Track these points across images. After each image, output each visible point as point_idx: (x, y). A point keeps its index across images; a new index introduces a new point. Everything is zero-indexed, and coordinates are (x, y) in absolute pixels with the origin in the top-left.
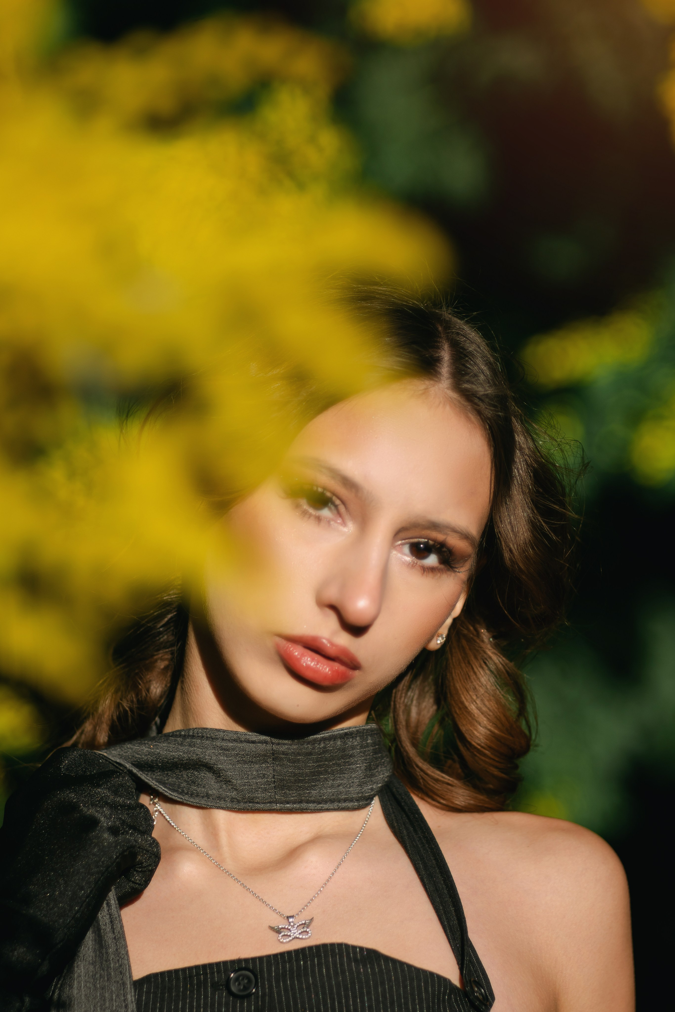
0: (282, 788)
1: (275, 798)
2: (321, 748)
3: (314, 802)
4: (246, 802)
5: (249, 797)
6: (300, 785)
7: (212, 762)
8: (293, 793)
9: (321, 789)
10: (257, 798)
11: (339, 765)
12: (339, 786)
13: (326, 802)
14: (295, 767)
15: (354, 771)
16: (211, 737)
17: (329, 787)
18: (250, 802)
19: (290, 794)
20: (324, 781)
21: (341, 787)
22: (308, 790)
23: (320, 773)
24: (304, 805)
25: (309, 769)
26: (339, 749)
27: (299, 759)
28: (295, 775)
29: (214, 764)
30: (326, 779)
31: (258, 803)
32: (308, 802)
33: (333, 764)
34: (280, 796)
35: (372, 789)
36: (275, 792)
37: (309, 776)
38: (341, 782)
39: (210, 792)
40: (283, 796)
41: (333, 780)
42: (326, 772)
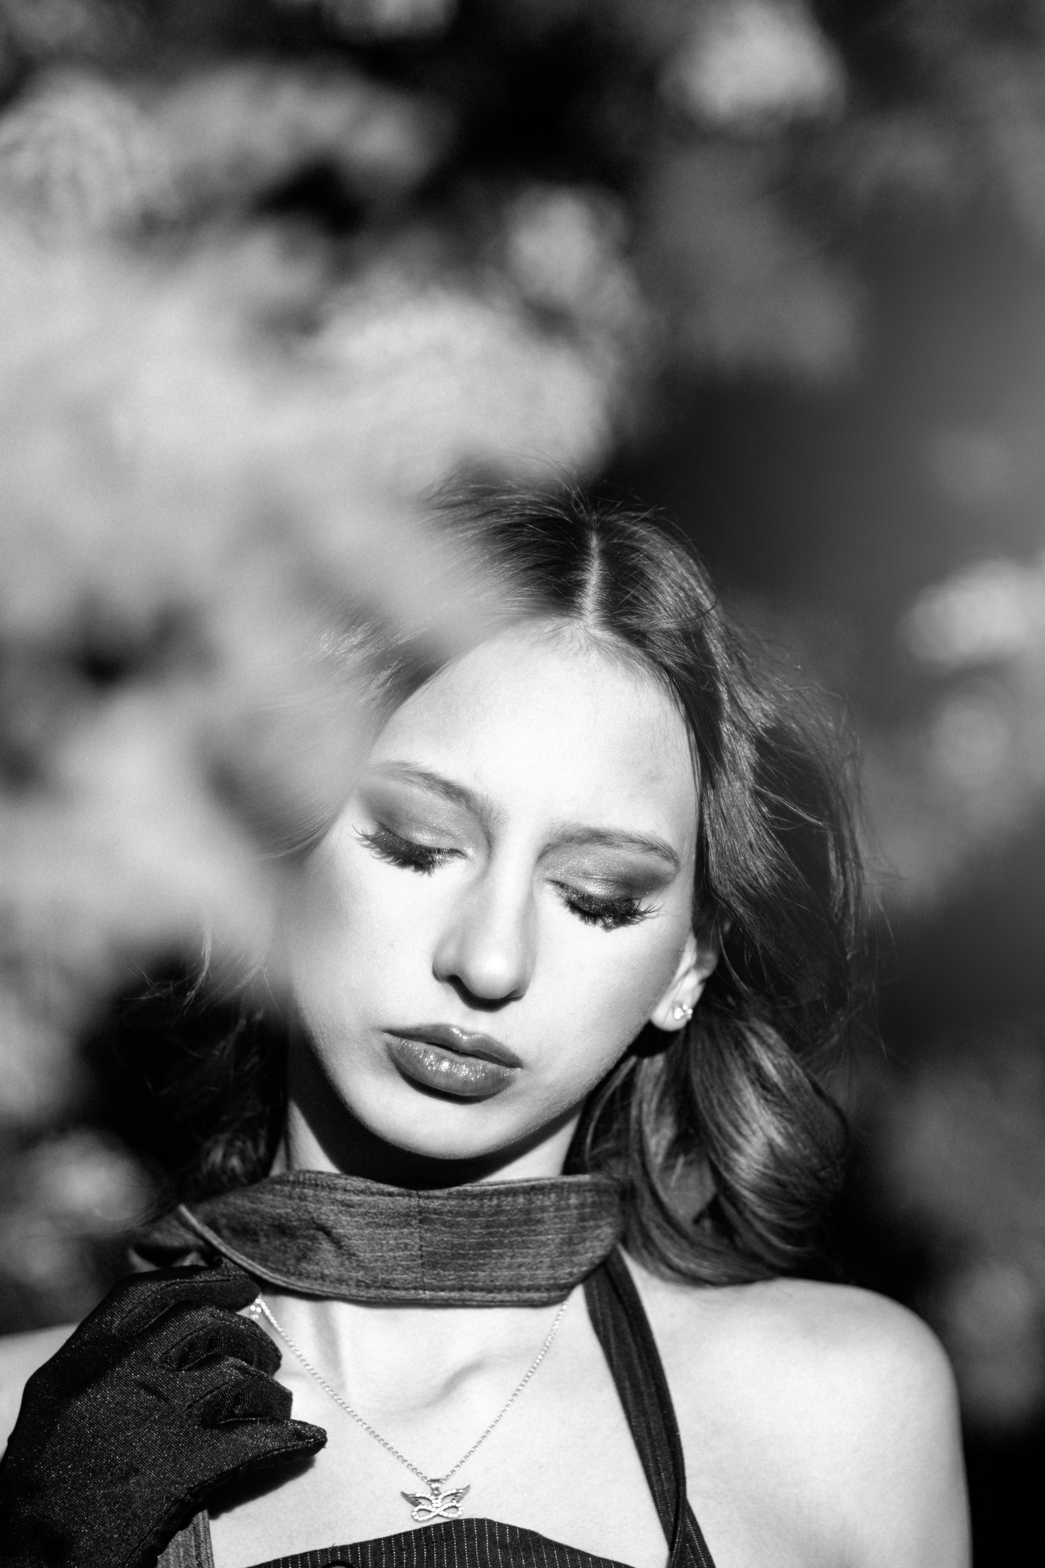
0: (434, 1266)
1: (423, 1281)
2: (492, 1207)
3: (481, 1289)
4: (378, 1288)
5: (383, 1279)
6: (460, 1262)
7: (330, 1224)
8: (450, 1275)
9: (493, 1270)
10: (394, 1280)
11: (520, 1234)
12: (520, 1266)
13: (499, 1290)
14: (453, 1233)
15: (544, 1244)
16: (328, 1186)
17: (506, 1268)
18: (385, 1288)
19: (445, 1276)
20: (497, 1258)
21: (523, 1269)
22: (473, 1271)
23: (493, 1246)
24: (467, 1294)
25: (475, 1238)
26: (521, 1210)
27: (459, 1222)
28: (453, 1246)
29: (333, 1227)
30: (501, 1256)
31: (397, 1289)
32: (473, 1289)
33: (512, 1232)
34: (430, 1279)
35: (571, 1274)
36: (423, 1272)
37: (473, 1249)
38: (523, 1260)
39: (326, 1272)
40: (434, 1279)
41: (512, 1257)
42: (501, 1245)
